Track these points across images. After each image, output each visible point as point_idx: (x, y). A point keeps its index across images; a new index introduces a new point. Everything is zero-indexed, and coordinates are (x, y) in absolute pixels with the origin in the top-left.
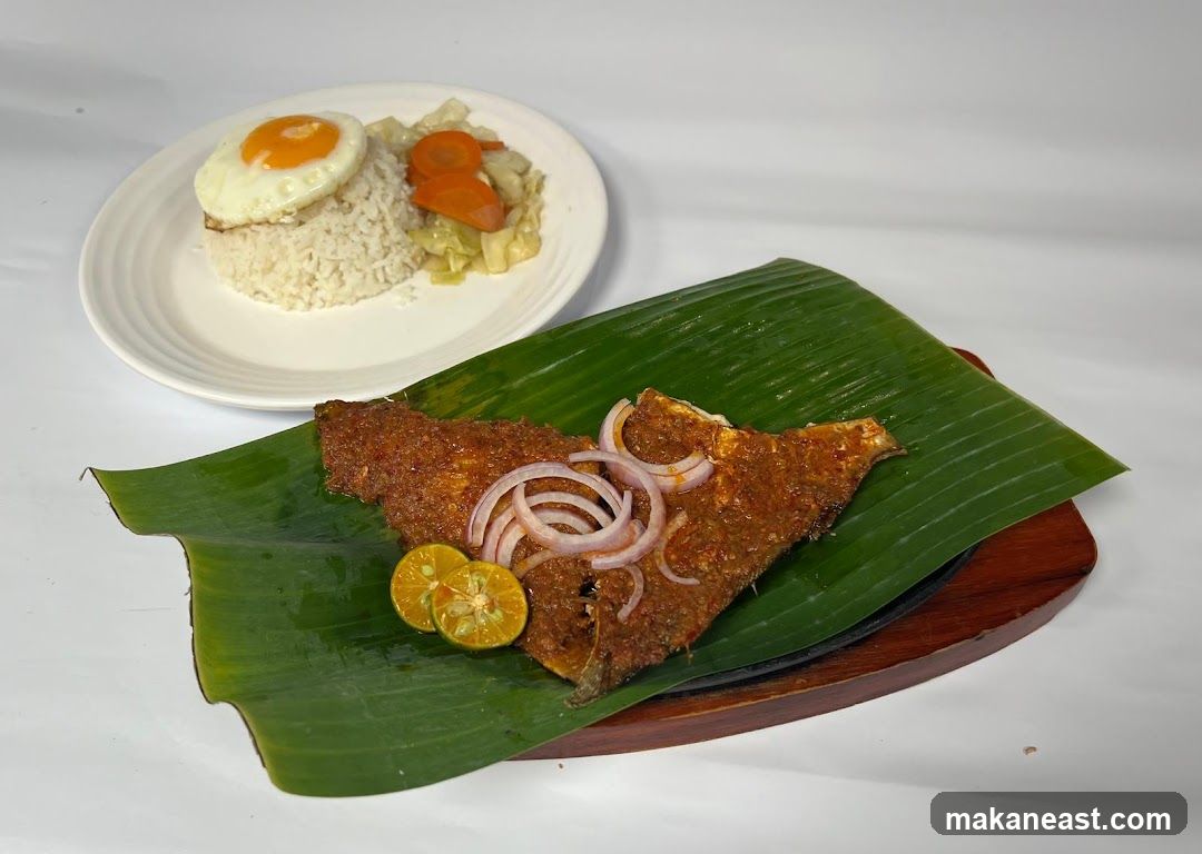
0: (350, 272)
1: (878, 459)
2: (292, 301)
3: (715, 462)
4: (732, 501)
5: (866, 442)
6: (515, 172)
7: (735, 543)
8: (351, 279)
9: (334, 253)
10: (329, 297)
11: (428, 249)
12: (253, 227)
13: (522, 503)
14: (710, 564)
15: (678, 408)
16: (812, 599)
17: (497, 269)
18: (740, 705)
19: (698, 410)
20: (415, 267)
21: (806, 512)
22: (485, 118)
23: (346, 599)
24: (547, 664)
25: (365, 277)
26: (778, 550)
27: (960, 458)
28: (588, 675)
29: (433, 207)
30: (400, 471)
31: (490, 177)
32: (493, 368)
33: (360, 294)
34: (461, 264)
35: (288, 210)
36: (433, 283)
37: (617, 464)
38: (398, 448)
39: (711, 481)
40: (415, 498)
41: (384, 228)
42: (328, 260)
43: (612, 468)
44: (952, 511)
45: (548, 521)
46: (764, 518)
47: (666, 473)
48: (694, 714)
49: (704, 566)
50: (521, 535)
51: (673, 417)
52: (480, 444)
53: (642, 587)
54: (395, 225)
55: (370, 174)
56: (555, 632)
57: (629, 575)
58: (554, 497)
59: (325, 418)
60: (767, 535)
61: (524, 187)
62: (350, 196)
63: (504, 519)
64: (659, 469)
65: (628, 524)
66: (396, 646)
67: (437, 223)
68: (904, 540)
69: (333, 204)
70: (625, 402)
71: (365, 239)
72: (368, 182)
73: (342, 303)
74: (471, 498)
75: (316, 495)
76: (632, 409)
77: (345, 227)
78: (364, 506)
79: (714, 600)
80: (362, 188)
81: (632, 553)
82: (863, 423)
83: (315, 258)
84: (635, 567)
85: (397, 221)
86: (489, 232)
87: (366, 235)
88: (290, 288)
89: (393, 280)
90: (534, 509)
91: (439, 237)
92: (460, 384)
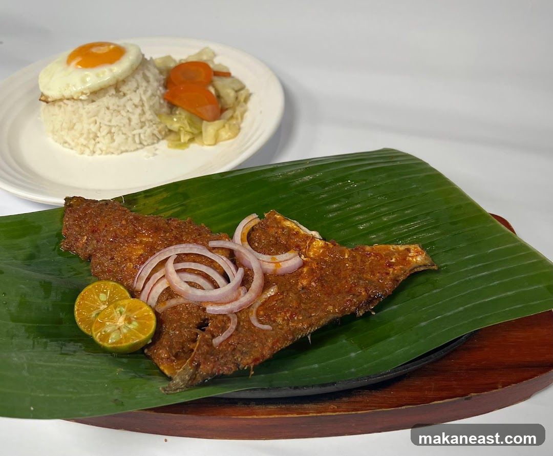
0: (119, 134)
1: (416, 270)
2: (82, 148)
3: (305, 259)
4: (310, 284)
5: (410, 258)
6: (233, 89)
7: (305, 309)
8: (119, 138)
9: (110, 121)
10: (104, 148)
11: (169, 127)
12: (65, 101)
13: (170, 267)
14: (284, 320)
15: (288, 224)
16: (353, 354)
17: (209, 143)
18: (287, 416)
19: (302, 227)
20: (160, 137)
21: (358, 296)
22: (223, 59)
23: (48, 309)
24: (162, 368)
25: (127, 139)
26: (331, 317)
27: (474, 276)
28: (181, 374)
29: (176, 102)
30: (103, 241)
31: (216, 90)
32: (180, 190)
33: (123, 149)
34: (187, 138)
35: (85, 92)
36: (169, 147)
37: (239, 251)
38: (106, 226)
39: (300, 270)
40: (110, 257)
41: (143, 110)
42: (106, 125)
43: (236, 254)
44: (461, 309)
45: (185, 280)
46: (328, 297)
47: (270, 260)
48: (255, 417)
49: (280, 320)
50: (166, 286)
51: (283, 228)
52: (157, 229)
53: (234, 327)
54: (150, 109)
55: (139, 77)
56: (171, 347)
57: (229, 319)
58: (193, 266)
59: (70, 206)
60: (327, 306)
61: (237, 98)
62: (124, 89)
63: (158, 275)
64: (266, 258)
65: (238, 289)
66: (72, 343)
67: (177, 112)
68: (423, 324)
69: (113, 92)
70: (255, 216)
71: (131, 115)
72: (137, 81)
73: (112, 153)
74: (143, 260)
75: (54, 250)
76: (258, 220)
77: (118, 106)
78: (82, 261)
79: (278, 341)
80: (132, 84)
81: (234, 306)
82: (412, 247)
83: (98, 123)
84: (235, 315)
85: (151, 107)
86: (209, 121)
87: (131, 113)
88: (82, 141)
89: (145, 143)
90: (178, 271)
91: (177, 121)
92: (159, 197)
